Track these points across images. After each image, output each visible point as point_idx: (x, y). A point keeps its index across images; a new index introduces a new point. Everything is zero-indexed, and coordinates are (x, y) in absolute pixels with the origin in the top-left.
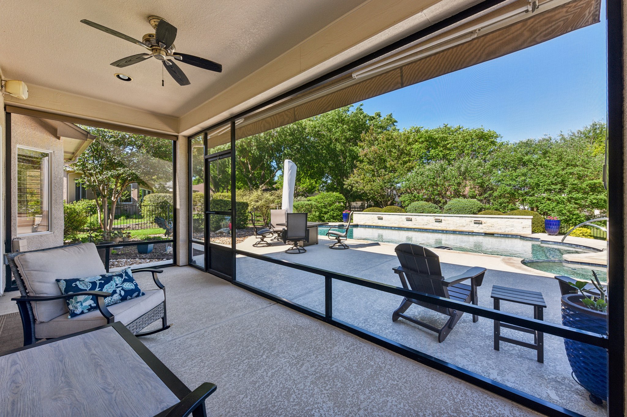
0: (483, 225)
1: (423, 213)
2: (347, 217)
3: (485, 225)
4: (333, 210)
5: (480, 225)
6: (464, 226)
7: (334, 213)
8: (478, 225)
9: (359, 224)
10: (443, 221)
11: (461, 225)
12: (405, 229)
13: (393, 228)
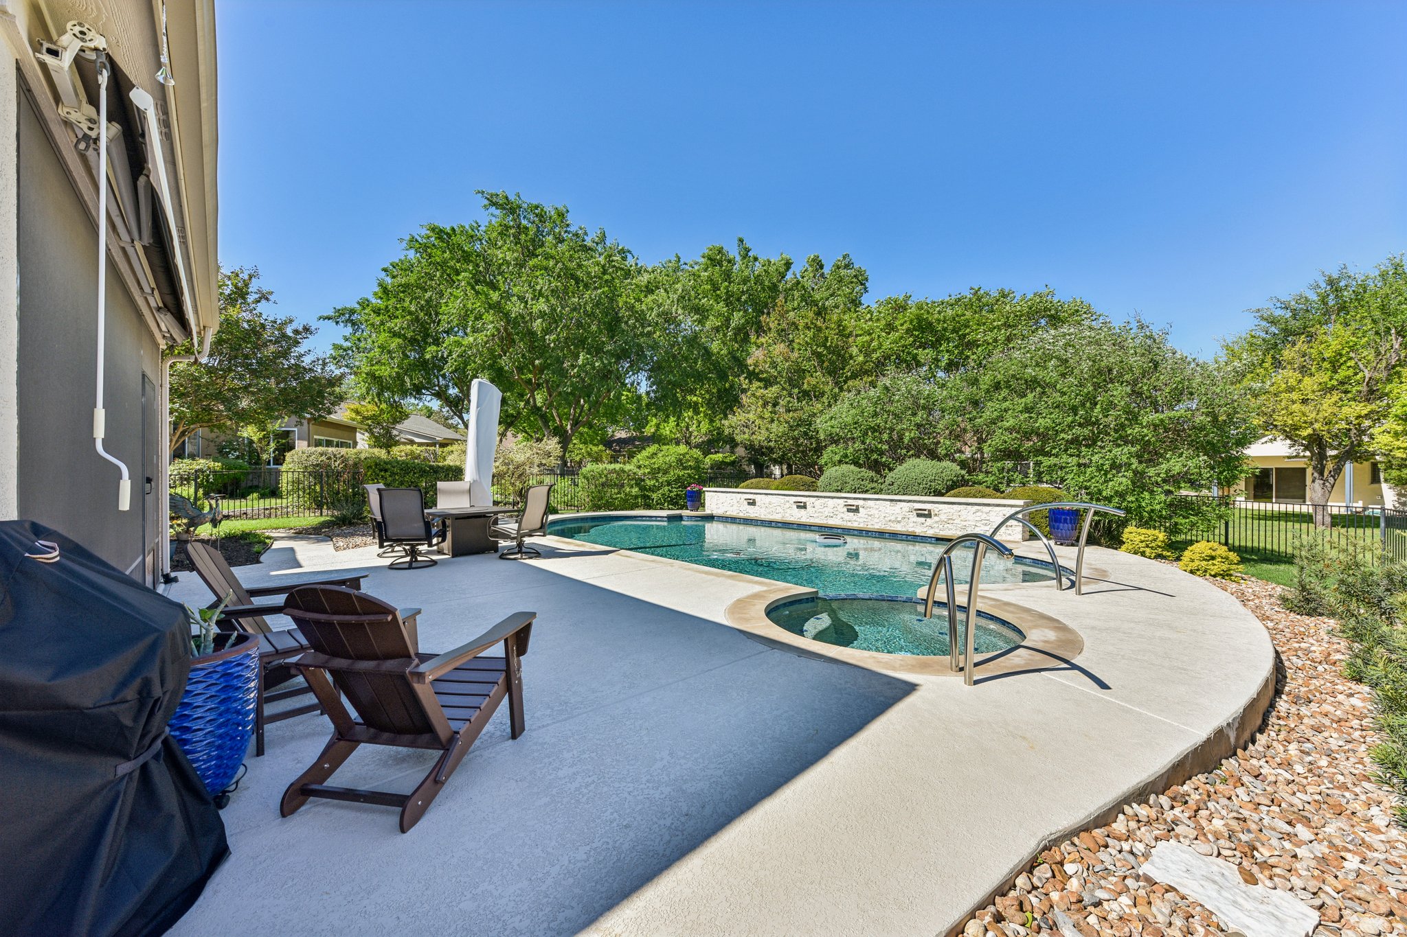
0: (935, 519)
1: (840, 491)
2: (696, 499)
3: (936, 519)
4: (669, 484)
5: (928, 519)
6: (899, 522)
7: (671, 491)
8: (923, 519)
9: (715, 513)
10: (861, 509)
11: (893, 518)
12: (795, 526)
13: (773, 524)
